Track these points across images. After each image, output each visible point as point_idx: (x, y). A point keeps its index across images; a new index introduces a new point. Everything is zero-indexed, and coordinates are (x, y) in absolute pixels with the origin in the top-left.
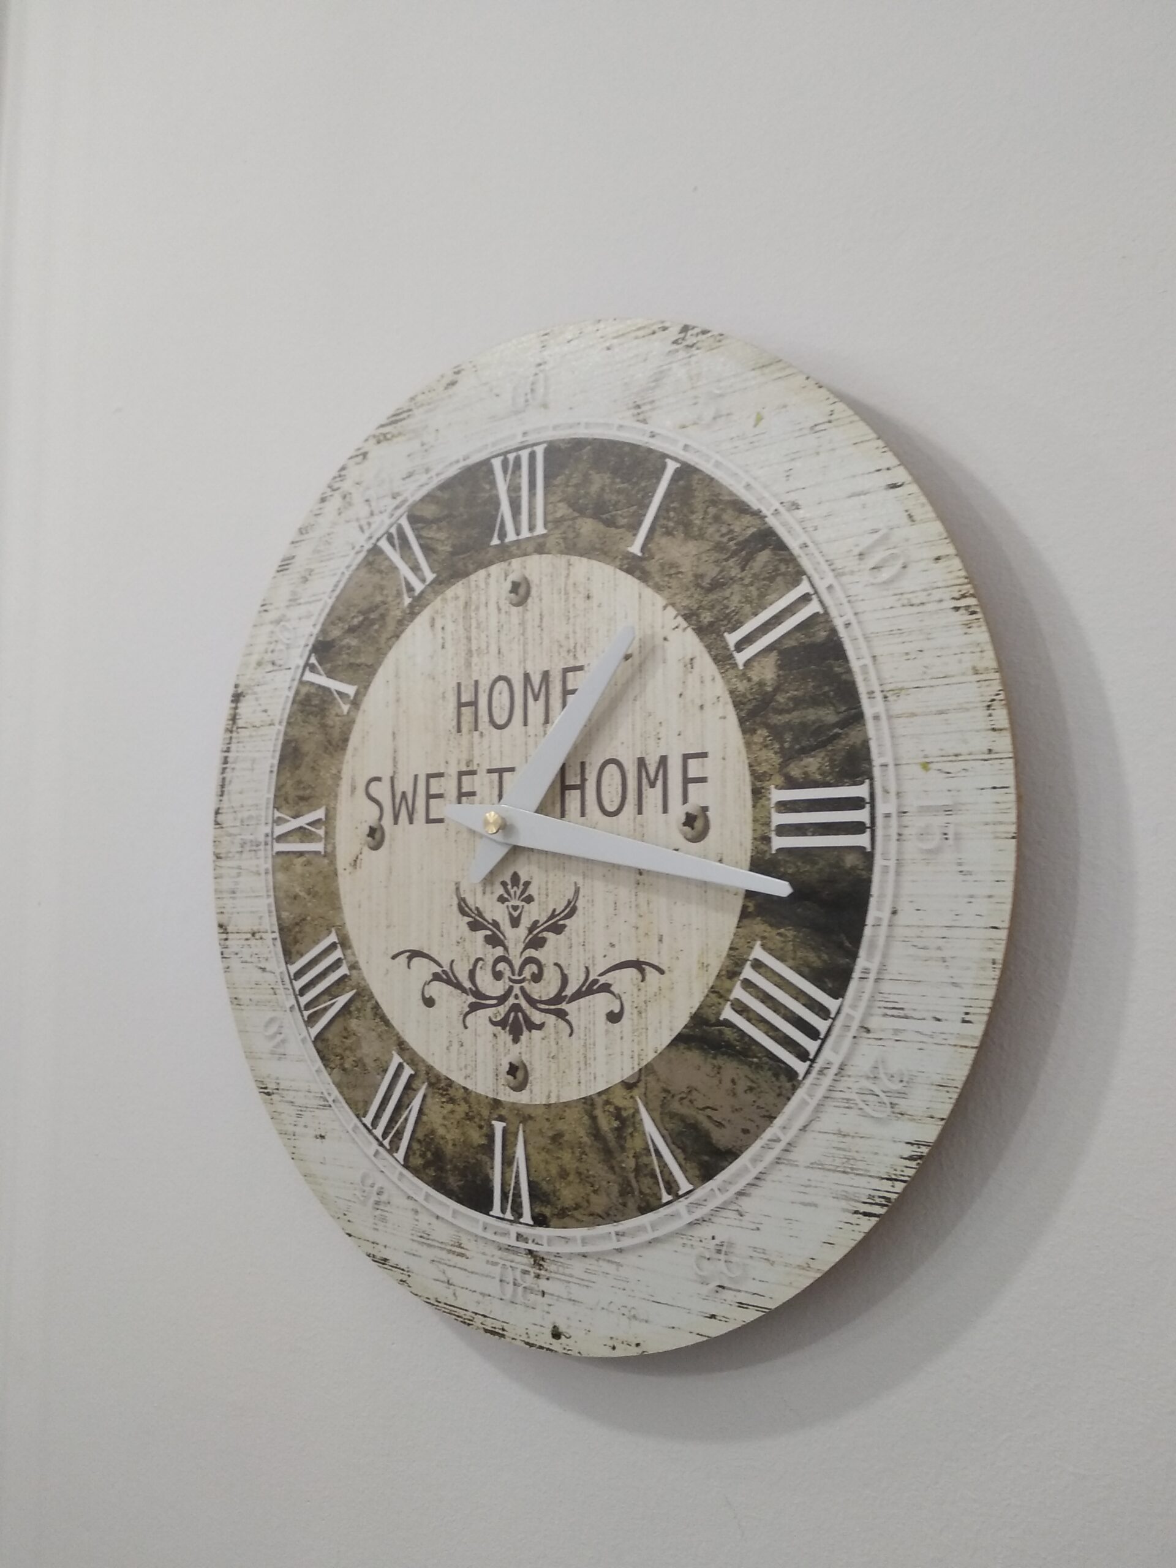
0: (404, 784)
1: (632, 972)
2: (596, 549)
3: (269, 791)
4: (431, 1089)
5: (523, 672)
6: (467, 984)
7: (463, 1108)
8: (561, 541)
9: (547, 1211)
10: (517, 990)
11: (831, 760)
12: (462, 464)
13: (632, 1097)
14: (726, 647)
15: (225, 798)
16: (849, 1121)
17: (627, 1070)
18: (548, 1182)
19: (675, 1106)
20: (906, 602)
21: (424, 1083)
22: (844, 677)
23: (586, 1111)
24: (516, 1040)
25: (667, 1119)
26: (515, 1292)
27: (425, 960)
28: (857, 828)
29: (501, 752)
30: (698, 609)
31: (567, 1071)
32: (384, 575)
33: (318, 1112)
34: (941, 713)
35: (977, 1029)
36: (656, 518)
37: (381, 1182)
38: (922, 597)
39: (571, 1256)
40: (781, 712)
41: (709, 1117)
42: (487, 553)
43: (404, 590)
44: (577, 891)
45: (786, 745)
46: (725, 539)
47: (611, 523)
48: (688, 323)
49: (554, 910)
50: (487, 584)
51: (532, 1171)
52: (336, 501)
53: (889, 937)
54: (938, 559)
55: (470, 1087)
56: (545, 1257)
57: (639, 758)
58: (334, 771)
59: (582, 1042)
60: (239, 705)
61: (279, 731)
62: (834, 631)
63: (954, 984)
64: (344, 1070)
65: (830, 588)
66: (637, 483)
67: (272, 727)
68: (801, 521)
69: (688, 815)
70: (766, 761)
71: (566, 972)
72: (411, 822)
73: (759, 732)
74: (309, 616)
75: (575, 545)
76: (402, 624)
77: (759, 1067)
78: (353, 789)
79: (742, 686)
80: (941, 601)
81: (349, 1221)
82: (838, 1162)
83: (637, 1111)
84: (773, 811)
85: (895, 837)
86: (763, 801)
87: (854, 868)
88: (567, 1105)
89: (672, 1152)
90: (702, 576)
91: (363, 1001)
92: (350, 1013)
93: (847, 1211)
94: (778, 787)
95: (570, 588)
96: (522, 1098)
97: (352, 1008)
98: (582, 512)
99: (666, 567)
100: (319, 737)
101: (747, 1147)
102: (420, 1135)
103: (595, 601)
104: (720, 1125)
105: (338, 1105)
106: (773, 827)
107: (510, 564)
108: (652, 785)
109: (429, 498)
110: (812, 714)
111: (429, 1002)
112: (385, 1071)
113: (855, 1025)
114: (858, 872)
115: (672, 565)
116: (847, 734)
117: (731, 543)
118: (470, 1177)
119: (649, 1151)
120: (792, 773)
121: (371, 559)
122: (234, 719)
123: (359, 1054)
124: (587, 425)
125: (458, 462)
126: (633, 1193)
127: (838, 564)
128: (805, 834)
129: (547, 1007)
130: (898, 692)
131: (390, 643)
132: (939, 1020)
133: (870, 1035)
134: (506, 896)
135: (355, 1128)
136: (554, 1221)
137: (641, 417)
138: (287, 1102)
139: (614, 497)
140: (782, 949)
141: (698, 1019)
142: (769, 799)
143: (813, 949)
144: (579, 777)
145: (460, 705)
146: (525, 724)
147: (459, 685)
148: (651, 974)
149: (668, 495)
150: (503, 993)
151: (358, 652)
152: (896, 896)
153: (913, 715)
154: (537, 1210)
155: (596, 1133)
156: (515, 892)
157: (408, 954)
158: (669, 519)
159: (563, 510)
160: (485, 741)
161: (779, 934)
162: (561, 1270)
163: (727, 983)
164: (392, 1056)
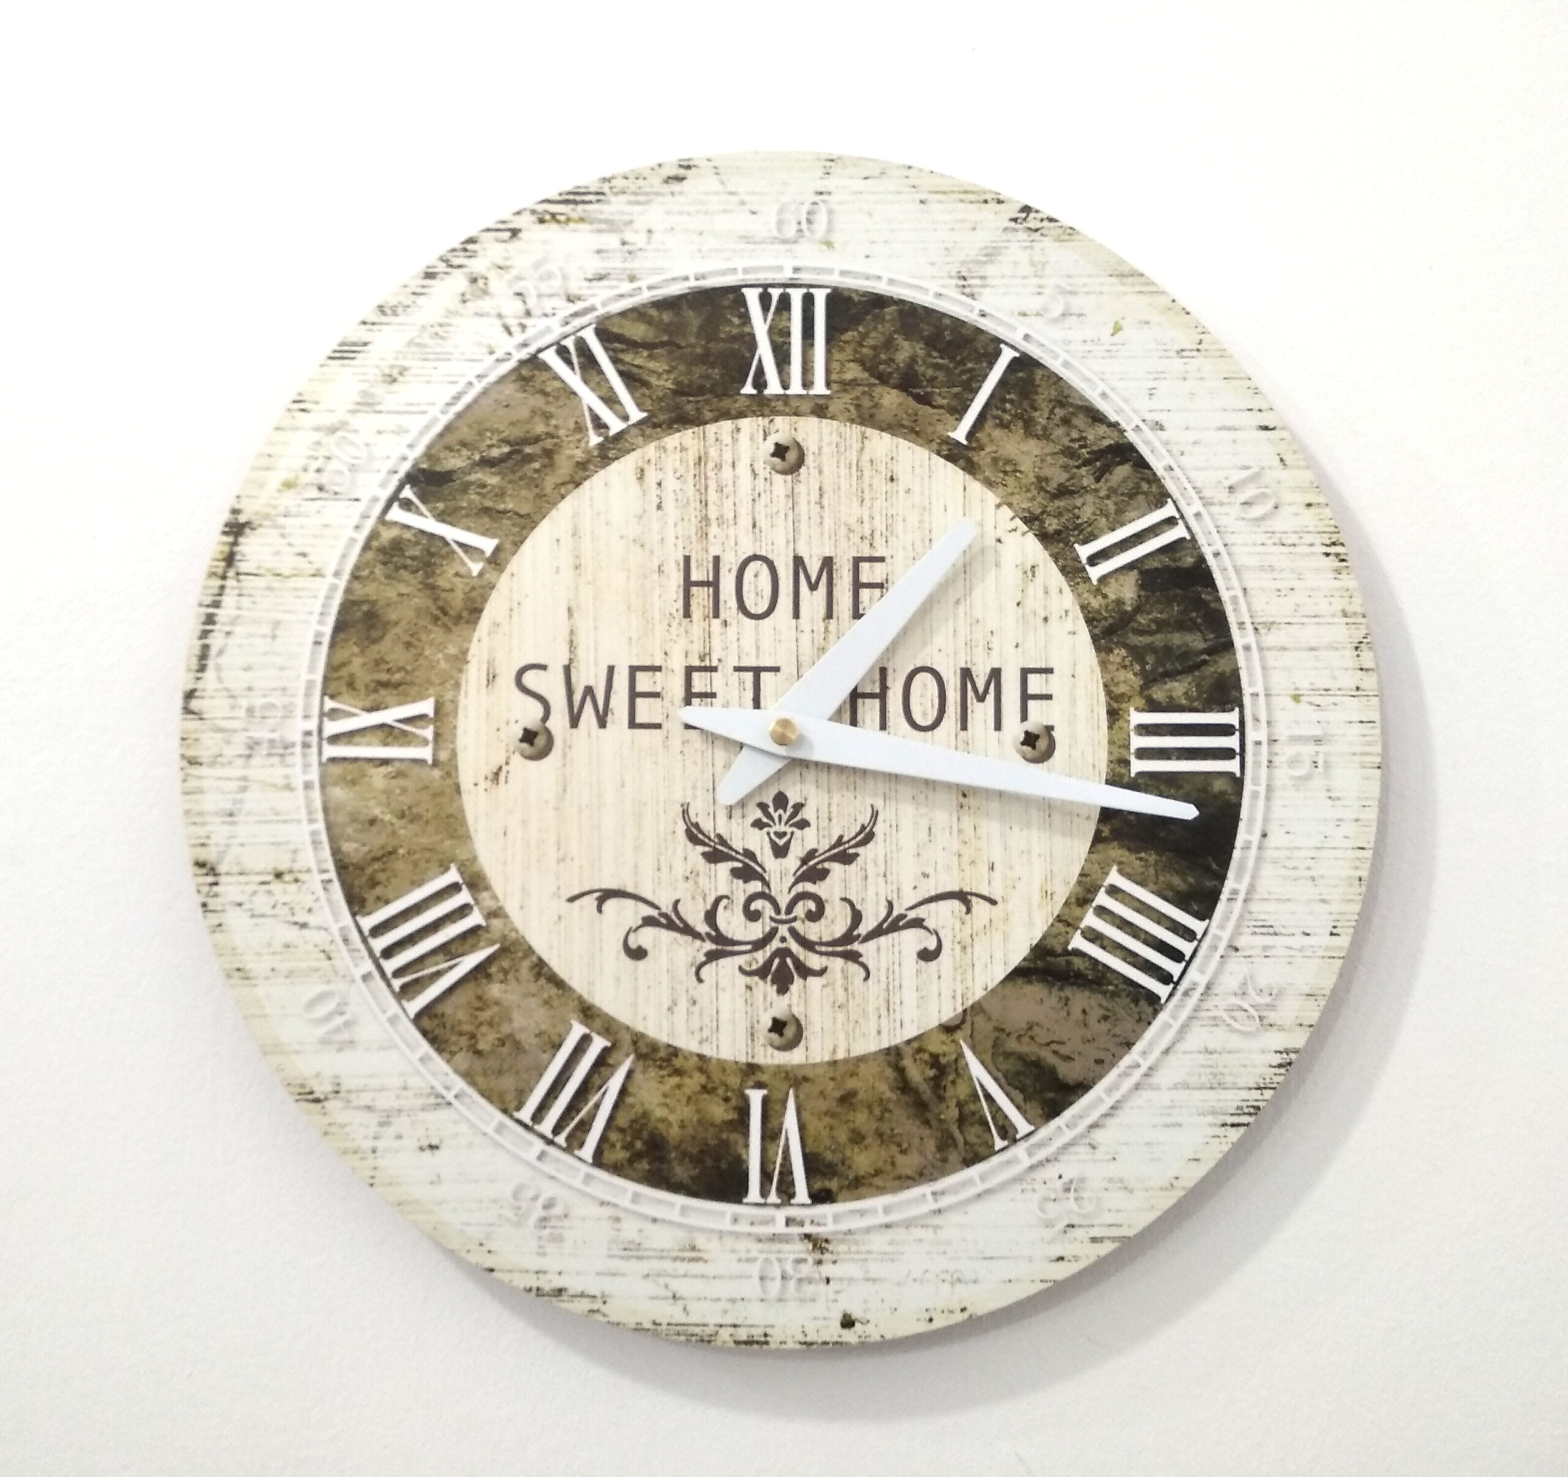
0: (589, 675)
1: (956, 905)
2: (903, 426)
3: (312, 669)
4: (641, 1063)
5: (792, 555)
6: (703, 928)
7: (695, 1081)
8: (852, 408)
9: (833, 1184)
10: (783, 930)
11: (1198, 686)
12: (693, 283)
13: (953, 1041)
14: (1077, 559)
15: (210, 675)
16: (1216, 1038)
17: (948, 1012)
18: (833, 1151)
19: (1012, 1045)
20: (1277, 541)
21: (628, 1055)
22: (1212, 605)
23: (889, 1064)
24: (783, 990)
25: (1001, 1059)
26: (784, 1288)
27: (629, 903)
28: (1226, 754)
29: (758, 648)
30: (1043, 513)
31: (861, 1021)
32: (551, 399)
33: (422, 1116)
34: (1312, 649)
35: (1344, 941)
36: (987, 406)
37: (549, 1190)
38: (1293, 539)
39: (868, 1230)
40: (1141, 632)
41: (1055, 1052)
42: (735, 401)
43: (589, 425)
44: (875, 815)
45: (1148, 667)
46: (1076, 445)
47: (925, 400)
48: (1031, 204)
49: (841, 837)
50: (735, 440)
51: (810, 1141)
52: (457, 282)
53: (1259, 859)
54: (1309, 505)
55: (707, 1051)
56: (830, 1237)
57: (962, 669)
58: (452, 650)
59: (884, 986)
60: (241, 540)
61: (333, 588)
62: (1202, 559)
63: (1323, 901)
64: (478, 1053)
65: (1198, 515)
66: (962, 363)
67: (318, 579)
68: (1166, 443)
69: (1027, 733)
70: (1125, 682)
71: (858, 907)
72: (602, 723)
73: (1116, 652)
74: (400, 431)
75: (872, 416)
76: (583, 470)
77: (1115, 995)
78: (492, 678)
79: (1096, 603)
80: (1312, 545)
81: (489, 1252)
82: (1204, 1079)
83: (961, 1055)
84: (1132, 734)
85: (1265, 763)
86: (1121, 723)
87: (1223, 793)
88: (862, 1059)
89: (1008, 1095)
90: (1046, 480)
91: (513, 959)
92: (489, 976)
93: (1215, 1125)
94: (1137, 709)
95: (865, 464)
96: (795, 1057)
97: (493, 969)
98: (883, 379)
99: (1001, 463)
100: (420, 600)
101: (1101, 1077)
102: (622, 1120)
103: (902, 486)
104: (1068, 1058)
105: (467, 1100)
106: (1132, 750)
107: (772, 421)
108: (981, 698)
109: (637, 313)
110: (1177, 639)
111: (638, 954)
112: (557, 1046)
113: (1222, 945)
114: (1227, 797)
115: (1008, 462)
116: (1215, 662)
117: (1083, 451)
118: (709, 1162)
119: (976, 1096)
120: (1155, 697)
121: (525, 372)
122: (230, 559)
123: (505, 1029)
124: (891, 281)
125: (686, 278)
126: (956, 1146)
127: (1207, 493)
128: (1169, 758)
129: (830, 949)
130: (1270, 626)
131: (563, 490)
132: (1308, 935)
133: (1238, 954)
134: (765, 820)
135: (500, 1128)
136: (845, 1192)
137: (967, 290)
138: (357, 1108)
139: (930, 372)
140: (1142, 873)
141: (1040, 951)
142: (1129, 721)
143: (1177, 872)
144: (878, 684)
145: (688, 584)
146: (796, 615)
147: (687, 559)
148: (977, 904)
149: (1002, 383)
150: (761, 936)
151: (501, 494)
152: (1266, 820)
153: (1284, 649)
154: (818, 1185)
155: (904, 1086)
156: (780, 817)
157: (597, 895)
158: (1004, 411)
159: (854, 372)
160: (732, 632)
161: (1141, 859)
162: (854, 1248)
163: (1077, 911)
164: (570, 1027)
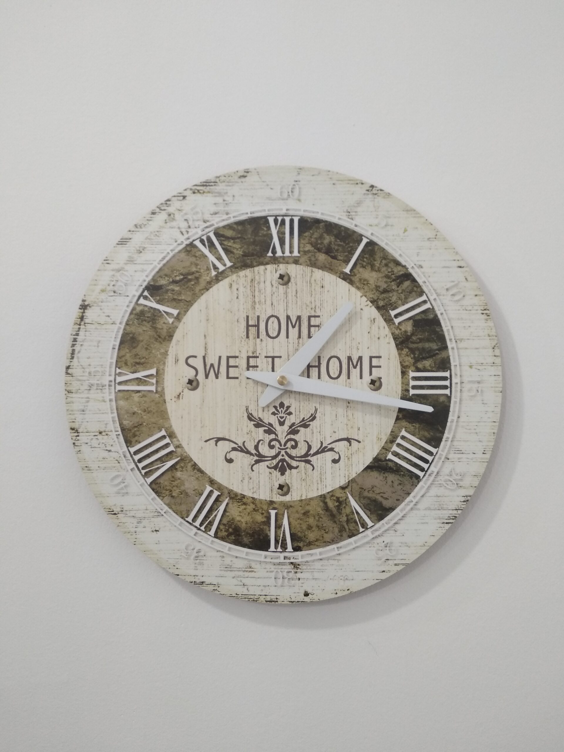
0: (212, 359)
1: (346, 443)
2: (327, 268)
3: (112, 358)
4: (231, 500)
5: (286, 315)
6: (254, 452)
7: (251, 507)
8: (307, 261)
9: (301, 544)
10: (283, 452)
11: (435, 363)
12: (249, 215)
13: (345, 492)
14: (390, 316)
15: (75, 360)
16: (441, 491)
17: (343, 482)
18: (301, 532)
19: (366, 494)
20: (464, 309)
21: (227, 498)
22: (440, 333)
23: (321, 501)
24: (283, 474)
25: (362, 499)
26: (283, 582)
27: (227, 442)
28: (445, 387)
29: (273, 349)
30: (378, 299)
31: (311, 485)
32: (198, 258)
33: (153, 519)
34: (477, 349)
35: (488, 456)
36: (357, 259)
37: (198, 546)
38: (470, 308)
39: (314, 561)
40: (413, 343)
41: (382, 497)
42: (265, 259)
43: (212, 268)
44: (316, 410)
45: (416, 356)
46: (390, 274)
47: (334, 258)
48: (374, 184)
49: (304, 418)
50: (265, 273)
51: (293, 529)
52: (163, 216)
53: (457, 426)
54: (476, 295)
55: (255, 496)
56: (300, 564)
57: (348, 357)
58: (162, 351)
59: (319, 472)
60: (86, 311)
61: (119, 328)
62: (436, 316)
63: (480, 441)
64: (172, 497)
65: (435, 299)
66: (348, 244)
67: (113, 325)
68: (423, 273)
69: (372, 380)
70: (408, 361)
71: (310, 444)
72: (217, 377)
73: (404, 350)
74: (143, 271)
75: (315, 263)
76: (209, 285)
77: (404, 475)
78: (177, 361)
79: (397, 332)
80: (477, 310)
81: (177, 568)
82: (436, 506)
83: (347, 498)
84: (410, 380)
85: (459, 391)
86: (406, 376)
87: (443, 402)
88: (311, 499)
89: (364, 512)
90: (379, 287)
91: (185, 463)
92: (176, 469)
93: (440, 523)
94: (412, 371)
95: (313, 281)
96: (287, 498)
97: (178, 467)
98: (319, 250)
99: (362, 281)
100: (151, 333)
101: (398, 506)
102: (225, 521)
103: (326, 290)
104: (386, 499)
105: (169, 514)
106: (410, 386)
107: (278, 266)
108: (355, 367)
109: (229, 227)
110: (427, 345)
111: (230, 461)
112: (201, 494)
113: (443, 458)
114: (445, 403)
115: (365, 280)
116: (441, 354)
117: (393, 276)
118: (256, 536)
119: (353, 513)
120: (419, 366)
121: (188, 249)
122: (82, 318)
123: (182, 488)
124: (322, 214)
125: (247, 213)
126: (346, 531)
127: (438, 291)
128: (424, 389)
129: (300, 459)
130: (461, 340)
131: (202, 292)
132: (474, 453)
133: (449, 460)
134: (276, 412)
135: (181, 524)
136: (305, 548)
137: (350, 217)
138: (129, 517)
139: (336, 248)
140: (414, 431)
141: (376, 460)
142: (409, 376)
143: (427, 431)
144: (317, 362)
145: (248, 326)
146: (287, 337)
147: (248, 317)
148: (354, 443)
149: (363, 251)
150: (275, 454)
151: (180, 294)
152: (459, 411)
153: (466, 348)
154: (296, 545)
155: (327, 509)
156: (282, 411)
157: (215, 439)
158: (364, 261)
159: (308, 247)
160: (264, 343)
161: (413, 426)
162: (309, 567)
163: (390, 445)
164: (205, 488)
